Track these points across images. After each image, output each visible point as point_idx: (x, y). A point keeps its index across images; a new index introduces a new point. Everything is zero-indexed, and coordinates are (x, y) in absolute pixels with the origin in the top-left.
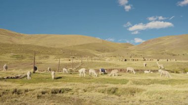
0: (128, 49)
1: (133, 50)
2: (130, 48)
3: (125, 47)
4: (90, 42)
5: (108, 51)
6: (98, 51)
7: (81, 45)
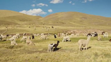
0: (39, 19)
1: (41, 20)
2: (40, 19)
3: (37, 18)
4: (16, 15)
5: (27, 21)
6: (21, 20)
7: (9, 17)
